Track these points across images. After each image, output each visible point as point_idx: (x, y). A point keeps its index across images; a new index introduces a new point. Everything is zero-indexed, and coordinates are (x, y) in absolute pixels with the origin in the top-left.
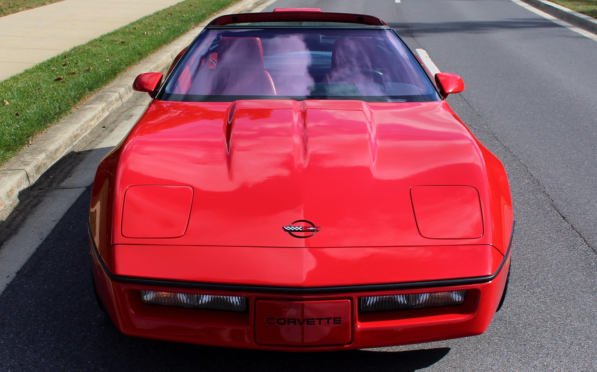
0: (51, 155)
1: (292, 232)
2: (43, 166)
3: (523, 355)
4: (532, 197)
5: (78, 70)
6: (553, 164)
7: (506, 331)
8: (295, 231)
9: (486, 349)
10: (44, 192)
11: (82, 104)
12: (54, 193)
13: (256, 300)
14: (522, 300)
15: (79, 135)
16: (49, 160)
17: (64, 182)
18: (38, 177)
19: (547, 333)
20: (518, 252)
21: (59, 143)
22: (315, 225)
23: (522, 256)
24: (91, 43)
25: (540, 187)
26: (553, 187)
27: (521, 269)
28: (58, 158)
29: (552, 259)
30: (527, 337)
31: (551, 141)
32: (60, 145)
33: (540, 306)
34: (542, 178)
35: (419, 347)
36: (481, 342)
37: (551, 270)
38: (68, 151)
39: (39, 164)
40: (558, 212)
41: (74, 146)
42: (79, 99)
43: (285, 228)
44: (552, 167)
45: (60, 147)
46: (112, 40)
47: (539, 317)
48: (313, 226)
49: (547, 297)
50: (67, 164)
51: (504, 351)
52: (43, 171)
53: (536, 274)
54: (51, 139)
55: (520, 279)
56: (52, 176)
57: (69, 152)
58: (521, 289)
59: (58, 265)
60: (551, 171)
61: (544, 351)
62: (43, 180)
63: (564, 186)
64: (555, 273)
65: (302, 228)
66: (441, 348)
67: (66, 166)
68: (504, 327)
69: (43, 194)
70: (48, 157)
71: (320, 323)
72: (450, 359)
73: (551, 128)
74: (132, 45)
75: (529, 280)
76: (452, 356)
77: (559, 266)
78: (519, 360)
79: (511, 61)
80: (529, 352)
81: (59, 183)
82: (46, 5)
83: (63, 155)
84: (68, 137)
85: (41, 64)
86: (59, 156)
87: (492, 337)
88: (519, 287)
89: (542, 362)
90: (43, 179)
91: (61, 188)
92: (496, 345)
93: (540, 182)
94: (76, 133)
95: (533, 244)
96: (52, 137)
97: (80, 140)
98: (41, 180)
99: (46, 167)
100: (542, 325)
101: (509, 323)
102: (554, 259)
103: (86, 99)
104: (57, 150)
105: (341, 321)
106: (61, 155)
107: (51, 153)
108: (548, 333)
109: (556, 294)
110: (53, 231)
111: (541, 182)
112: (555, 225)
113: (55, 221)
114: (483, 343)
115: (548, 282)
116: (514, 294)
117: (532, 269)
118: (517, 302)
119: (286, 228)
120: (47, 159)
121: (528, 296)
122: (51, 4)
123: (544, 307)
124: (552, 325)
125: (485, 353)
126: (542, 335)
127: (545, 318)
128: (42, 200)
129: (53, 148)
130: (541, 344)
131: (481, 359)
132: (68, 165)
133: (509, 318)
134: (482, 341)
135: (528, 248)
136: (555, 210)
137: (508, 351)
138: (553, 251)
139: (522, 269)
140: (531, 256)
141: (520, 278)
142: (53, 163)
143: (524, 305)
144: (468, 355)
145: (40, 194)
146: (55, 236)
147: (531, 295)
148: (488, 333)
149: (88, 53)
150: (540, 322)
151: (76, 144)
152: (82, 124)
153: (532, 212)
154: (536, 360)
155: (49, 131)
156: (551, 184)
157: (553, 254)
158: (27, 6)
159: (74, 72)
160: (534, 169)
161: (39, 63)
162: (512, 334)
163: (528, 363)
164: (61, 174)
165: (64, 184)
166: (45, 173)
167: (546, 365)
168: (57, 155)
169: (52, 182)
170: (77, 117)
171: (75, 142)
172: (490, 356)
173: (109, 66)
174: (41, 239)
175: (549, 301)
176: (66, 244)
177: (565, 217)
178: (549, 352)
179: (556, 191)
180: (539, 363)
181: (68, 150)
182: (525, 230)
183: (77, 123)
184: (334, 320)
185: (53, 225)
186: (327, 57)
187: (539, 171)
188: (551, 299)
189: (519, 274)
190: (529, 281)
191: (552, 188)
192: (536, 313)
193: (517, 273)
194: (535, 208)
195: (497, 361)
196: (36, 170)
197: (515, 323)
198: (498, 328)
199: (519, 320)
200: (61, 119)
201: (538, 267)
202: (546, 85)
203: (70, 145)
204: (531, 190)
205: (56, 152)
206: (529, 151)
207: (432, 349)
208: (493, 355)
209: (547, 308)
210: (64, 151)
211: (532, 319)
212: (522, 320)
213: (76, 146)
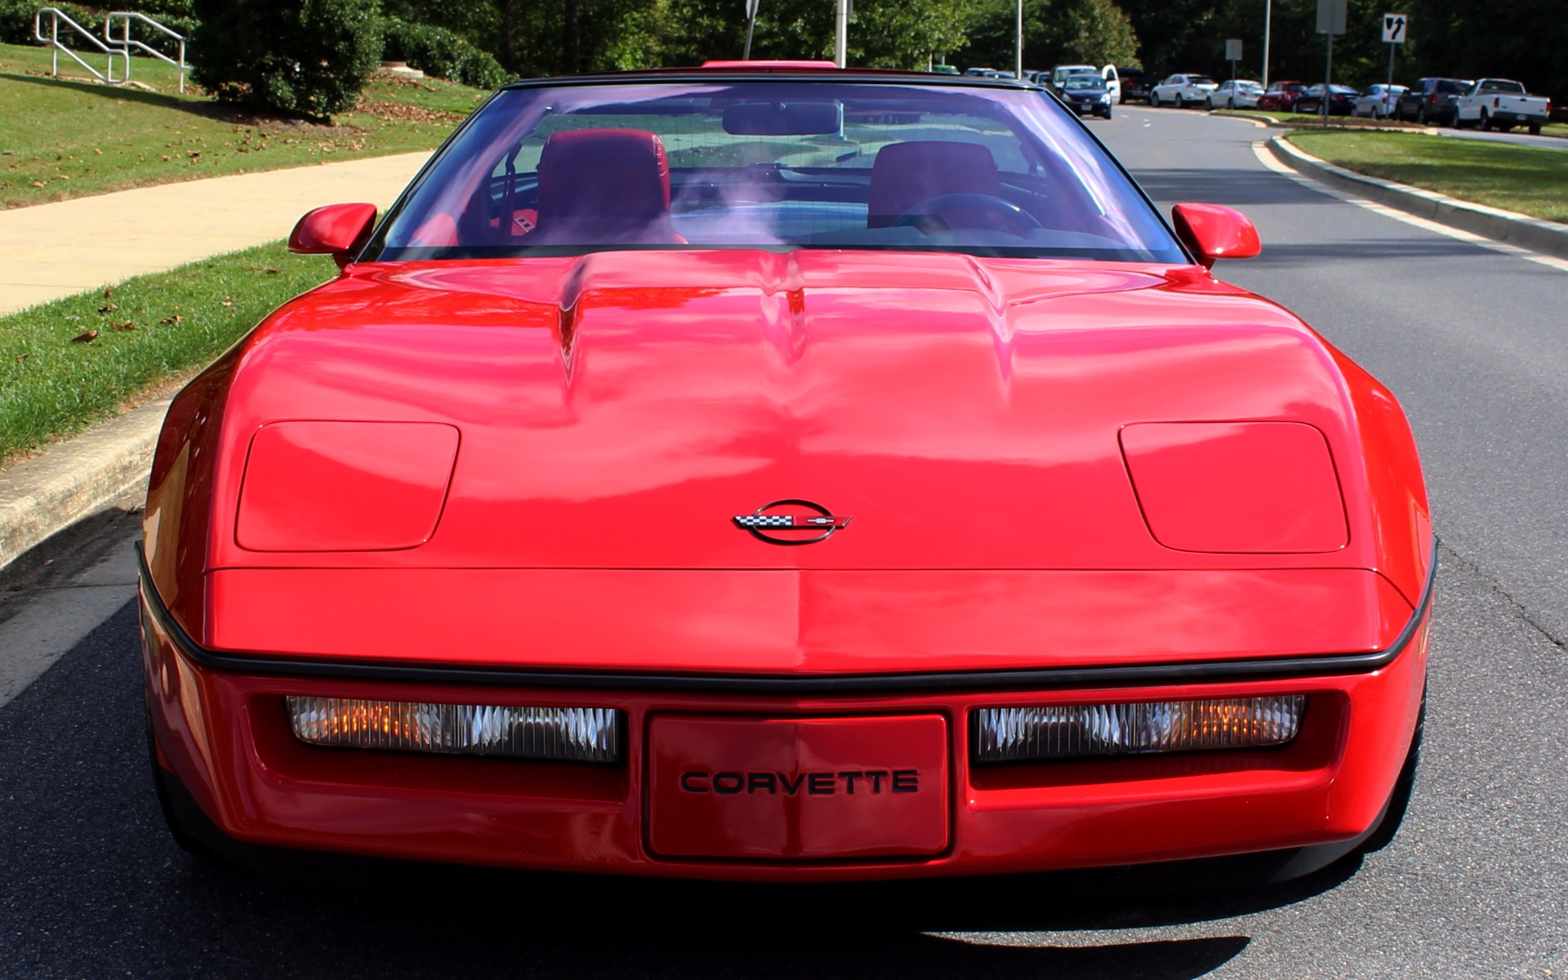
0: (51, 506)
1: (761, 532)
2: (25, 530)
3: (1477, 953)
4: (1460, 599)
5: (142, 322)
6: (1514, 529)
7: (1417, 896)
8: (770, 527)
9: (1359, 940)
10: (25, 595)
11: (148, 397)
12: (54, 596)
13: (651, 715)
14: (1457, 827)
15: (135, 469)
16: (45, 517)
17: (85, 572)
18: (9, 559)
19: (1543, 900)
20: (1433, 718)
21: (75, 478)
22: (832, 513)
23: (1448, 728)
24: (182, 271)
25: (1482, 579)
26: (1520, 577)
27: (1447, 757)
28: (70, 517)
29: (1537, 734)
30: (1483, 911)
31: (1502, 482)
32: (78, 483)
33: (1513, 839)
34: (1485, 560)
35: (1155, 936)
36: (1343, 923)
37: (1536, 758)
38: (101, 504)
39: (15, 523)
40: (1542, 631)
41: (120, 495)
42: (140, 383)
43: (738, 522)
44: (1512, 536)
45: (80, 488)
46: (242, 268)
47: (1513, 864)
48: (826, 514)
49: (1533, 820)
50: (97, 536)
51: (1418, 945)
52: (24, 544)
53: (1495, 767)
54: (54, 468)
55: (1447, 779)
56: (51, 561)
57: (106, 509)
58: (1452, 800)
59: (54, 749)
60: (1511, 544)
61: (1540, 943)
62: (24, 569)
63: (1552, 576)
64: (1551, 765)
65: (792, 520)
66: (1221, 938)
67: (94, 541)
68: (1409, 887)
69: (20, 599)
70: (40, 508)
71: (850, 789)
72: (1252, 964)
73: (1499, 455)
74: (297, 278)
75: (1475, 781)
76: (1257, 956)
77: (1559, 749)
78: (1467, 966)
79: (1370, 322)
80: (1493, 946)
81: (70, 576)
82: (61, 201)
83: (87, 511)
84: (104, 465)
85: (37, 308)
86: (75, 514)
87: (1375, 911)
88: (1446, 796)
89: (1535, 970)
90: (24, 567)
91: (75, 585)
92: (1391, 930)
93: (1479, 568)
94: (128, 459)
95: (1475, 700)
96: (58, 463)
97: (137, 483)
98: (19, 567)
99: (33, 535)
100: (1527, 883)
101: (1425, 878)
102: (1542, 734)
103: (161, 386)
104: (71, 495)
105: (915, 780)
106: (79, 511)
107: (51, 500)
108: (1547, 900)
109: (1558, 813)
110: (44, 676)
111: (1484, 567)
112: (1538, 660)
113: (52, 655)
114: (1351, 926)
115: (1530, 784)
116: (1432, 813)
117: (1481, 757)
118: (1442, 831)
119: (742, 521)
120: (39, 514)
121: (1475, 817)
122: (74, 198)
123: (1525, 842)
124: (1556, 882)
125: (1358, 949)
126: (1528, 905)
127: (1532, 866)
128: (19, 612)
129: (57, 487)
130: (1527, 927)
131: (1347, 962)
132: (101, 538)
133: (1423, 868)
134: (1346, 922)
135: (1461, 710)
136: (1531, 626)
137: (1430, 944)
138: (1538, 717)
139: (1449, 755)
140: (1473, 726)
141: (1446, 776)
142: (58, 528)
143: (1466, 838)
144: (1307, 954)
145: (14, 600)
146: (49, 686)
147: (1483, 814)
148: (1361, 902)
149: (171, 292)
150: (1519, 874)
151: (126, 489)
152: (144, 440)
153: (1464, 632)
154: (1519, 964)
155: (49, 451)
156: (1512, 571)
157: (1537, 723)
158: (7, 199)
159: (131, 324)
160: (1461, 540)
161: (32, 306)
162: (1437, 904)
163: (1493, 973)
164: (77, 557)
165: (84, 577)
166: (31, 550)
167: (1551, 976)
168: (69, 509)
169: (49, 574)
170: (131, 423)
171: (123, 484)
172: (1374, 956)
173: (230, 317)
174: (6, 695)
175: (1540, 828)
176: (81, 703)
177: (1563, 641)
178: (1557, 945)
179: (1530, 587)
180: (1528, 972)
181: (102, 501)
182: (1448, 671)
183: (133, 436)
184: (896, 780)
185: (48, 662)
186: (854, 217)
187: (1476, 544)
188: (1544, 824)
189: (1442, 768)
190: (1473, 783)
191: (1517, 579)
192: (1505, 856)
193: (1436, 765)
194: (1473, 623)
195: (1398, 968)
196: (6, 538)
197: (1443, 877)
198: (1392, 891)
199: (1453, 871)
200: (85, 427)
201: (1496, 751)
202: (1476, 367)
203: (108, 490)
204: (1455, 584)
205: (67, 502)
206: (1439, 503)
207: (1194, 940)
208: (1382, 953)
209: (1536, 844)
210: (89, 501)
211: (1492, 868)
212: (1462, 872)
213: (126, 495)
